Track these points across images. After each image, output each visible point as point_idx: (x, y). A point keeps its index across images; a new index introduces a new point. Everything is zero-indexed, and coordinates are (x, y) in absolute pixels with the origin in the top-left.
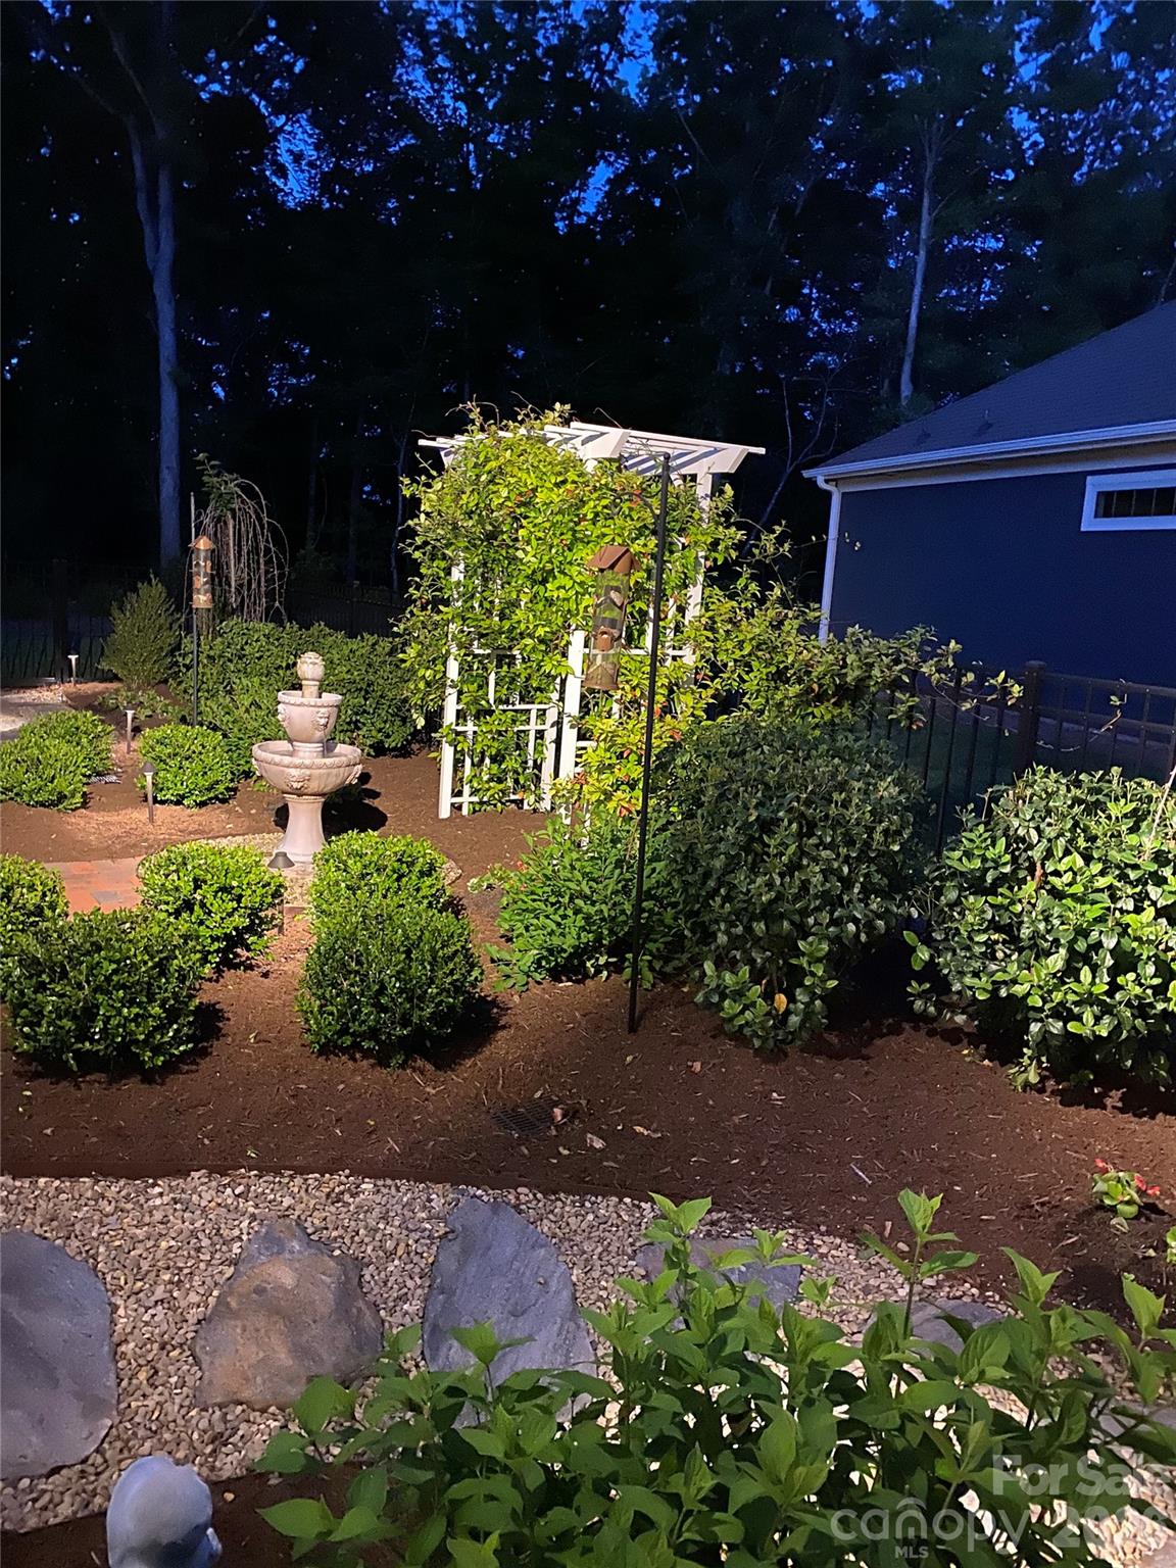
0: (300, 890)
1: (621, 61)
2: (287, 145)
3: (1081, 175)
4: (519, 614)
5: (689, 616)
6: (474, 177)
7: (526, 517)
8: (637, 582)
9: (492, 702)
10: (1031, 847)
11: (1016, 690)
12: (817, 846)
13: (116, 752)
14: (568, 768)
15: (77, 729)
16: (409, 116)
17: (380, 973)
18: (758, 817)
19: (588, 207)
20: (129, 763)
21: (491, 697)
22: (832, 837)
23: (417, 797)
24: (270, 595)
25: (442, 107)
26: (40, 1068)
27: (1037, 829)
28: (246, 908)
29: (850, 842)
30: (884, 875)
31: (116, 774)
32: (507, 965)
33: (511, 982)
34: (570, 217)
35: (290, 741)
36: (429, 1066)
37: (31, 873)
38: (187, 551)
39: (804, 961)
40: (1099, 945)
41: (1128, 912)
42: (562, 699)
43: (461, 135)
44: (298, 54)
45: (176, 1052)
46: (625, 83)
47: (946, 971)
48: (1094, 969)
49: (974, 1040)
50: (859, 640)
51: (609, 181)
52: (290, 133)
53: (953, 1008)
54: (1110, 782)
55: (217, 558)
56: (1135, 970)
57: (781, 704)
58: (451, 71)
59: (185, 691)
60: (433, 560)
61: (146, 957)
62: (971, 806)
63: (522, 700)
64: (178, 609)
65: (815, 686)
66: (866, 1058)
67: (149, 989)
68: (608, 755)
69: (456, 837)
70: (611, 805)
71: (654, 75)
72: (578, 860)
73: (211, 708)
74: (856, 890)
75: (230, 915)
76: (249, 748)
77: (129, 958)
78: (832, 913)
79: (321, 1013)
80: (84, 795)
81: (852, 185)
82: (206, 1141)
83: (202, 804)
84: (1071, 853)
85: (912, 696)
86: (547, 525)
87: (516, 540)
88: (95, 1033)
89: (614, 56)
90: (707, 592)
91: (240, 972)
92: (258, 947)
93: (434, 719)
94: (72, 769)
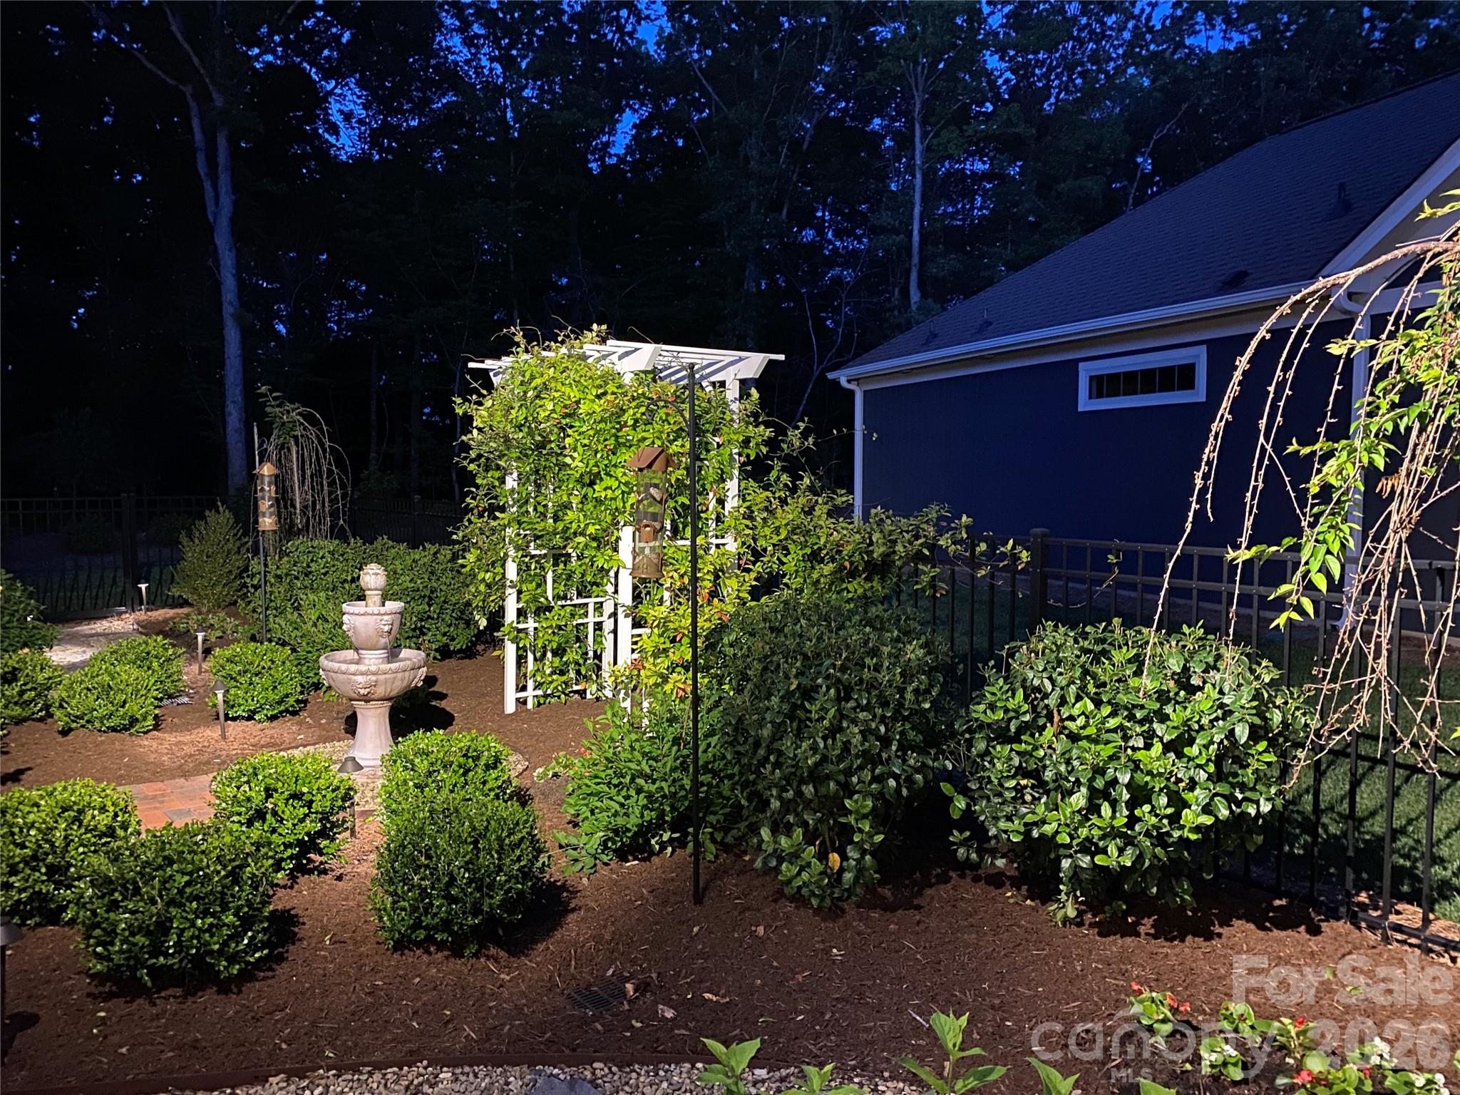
0: (370, 794)
1: (639, 24)
2: (338, 106)
3: (1050, 105)
4: (571, 515)
5: (728, 506)
6: (512, 127)
7: (571, 427)
8: (678, 480)
9: (550, 598)
10: (1046, 696)
11: (1025, 555)
12: (854, 709)
13: (187, 674)
14: (625, 656)
15: (148, 653)
16: (450, 77)
17: (449, 865)
18: (799, 685)
19: (618, 149)
20: (200, 684)
21: (550, 595)
22: (868, 699)
23: (483, 695)
24: (334, 514)
25: (479, 70)
26: (114, 988)
27: (1050, 678)
28: (316, 813)
29: (885, 704)
30: (920, 732)
31: (188, 695)
32: (575, 849)
33: (579, 866)
34: (602, 159)
35: (357, 650)
36: (502, 953)
37: (103, 794)
38: (253, 478)
39: (852, 819)
40: (1115, 782)
41: (1139, 749)
42: (616, 592)
43: (500, 91)
44: (345, 26)
45: (252, 960)
46: (645, 42)
47: (982, 818)
48: (1114, 804)
49: (1016, 883)
50: (882, 520)
51: (635, 126)
52: (340, 95)
53: (994, 853)
54: (1113, 632)
55: (281, 482)
56: (1149, 802)
57: (818, 581)
58: (486, 37)
59: (254, 611)
60: (487, 471)
61: (219, 868)
62: (992, 663)
63: (579, 595)
64: (245, 534)
65: (847, 564)
66: (918, 908)
67: (222, 899)
68: (662, 640)
69: (522, 731)
70: (668, 688)
71: (670, 34)
72: (637, 740)
73: (279, 625)
74: (894, 748)
75: (302, 821)
76: (317, 661)
77: (202, 869)
78: (873, 772)
79: (393, 909)
80: (156, 717)
81: (852, 121)
82: (284, 1046)
83: (273, 718)
84: (1082, 698)
85: (933, 567)
86: (591, 433)
87: (564, 447)
88: (169, 947)
89: (632, 19)
90: (743, 485)
91: (314, 877)
92: (330, 851)
93: (496, 618)
94: (143, 692)
